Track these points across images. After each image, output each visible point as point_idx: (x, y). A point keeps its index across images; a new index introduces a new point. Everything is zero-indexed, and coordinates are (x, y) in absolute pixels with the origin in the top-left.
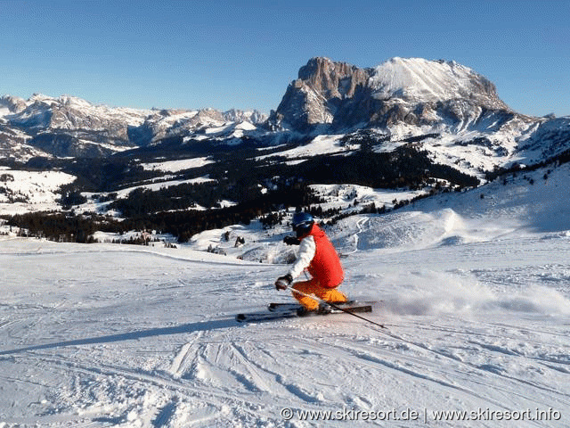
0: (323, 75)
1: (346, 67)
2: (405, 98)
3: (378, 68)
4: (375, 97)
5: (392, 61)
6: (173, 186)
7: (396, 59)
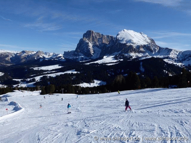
0: (93, 36)
1: (99, 34)
2: (133, 43)
3: (119, 33)
4: (121, 43)
5: (123, 30)
6: (62, 74)
7: (125, 30)
